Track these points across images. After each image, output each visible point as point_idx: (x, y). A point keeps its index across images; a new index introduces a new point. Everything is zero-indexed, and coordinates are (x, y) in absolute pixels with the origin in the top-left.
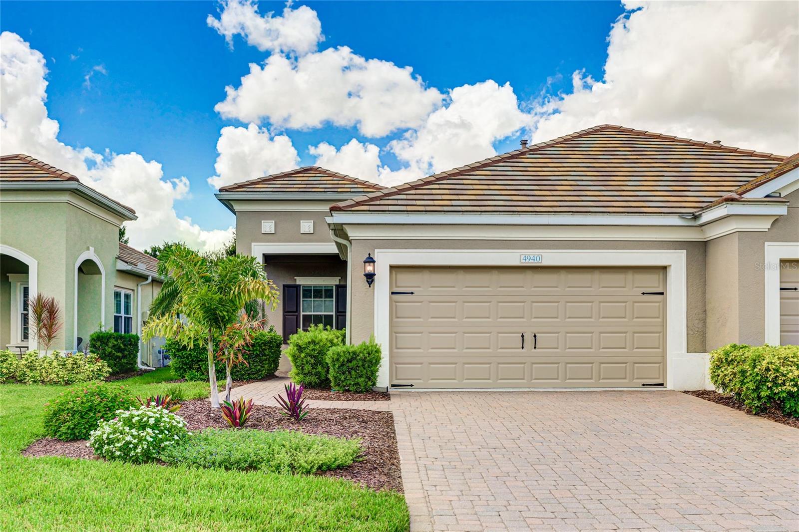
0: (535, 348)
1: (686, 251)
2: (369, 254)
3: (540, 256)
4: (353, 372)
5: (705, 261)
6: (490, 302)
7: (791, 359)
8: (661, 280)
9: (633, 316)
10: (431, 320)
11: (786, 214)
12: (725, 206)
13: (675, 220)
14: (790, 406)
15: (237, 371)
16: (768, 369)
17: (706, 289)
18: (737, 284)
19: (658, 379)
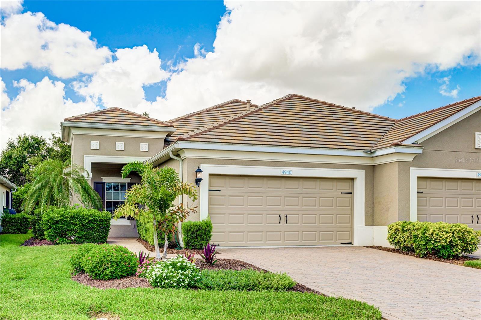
0: (286, 223)
1: (364, 170)
2: (199, 167)
3: (291, 171)
4: (199, 238)
5: (374, 176)
6: (262, 196)
7: (443, 229)
8: (351, 186)
9: (337, 205)
10: (230, 206)
11: (422, 153)
12: (394, 148)
13: (361, 154)
14: (443, 252)
15: (92, 237)
16: (432, 234)
17: (374, 191)
18: (397, 189)
19: (349, 240)
